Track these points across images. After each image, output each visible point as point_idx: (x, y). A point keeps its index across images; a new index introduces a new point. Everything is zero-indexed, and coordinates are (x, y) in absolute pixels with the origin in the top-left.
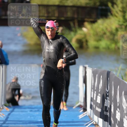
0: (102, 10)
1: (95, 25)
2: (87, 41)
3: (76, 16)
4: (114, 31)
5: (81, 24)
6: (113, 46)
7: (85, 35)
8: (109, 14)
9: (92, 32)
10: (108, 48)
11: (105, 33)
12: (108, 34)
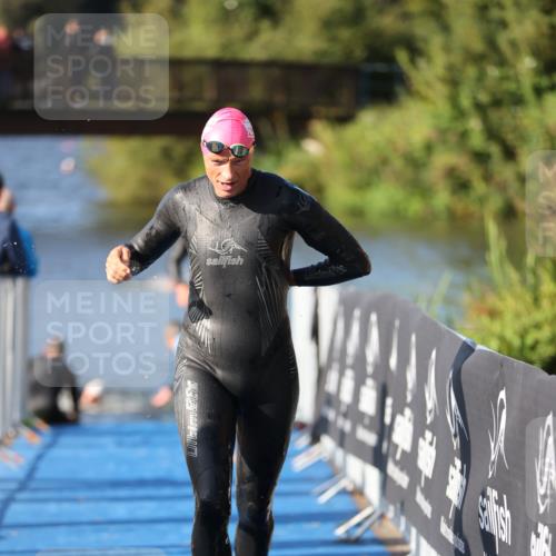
0: (375, 76)
1: (351, 132)
2: (320, 189)
3: (279, 98)
4: (419, 153)
5: (298, 128)
6: (415, 206)
7: (314, 168)
8: (399, 89)
9: (338, 156)
10: (397, 214)
11: (385, 161)
12: (398, 163)
